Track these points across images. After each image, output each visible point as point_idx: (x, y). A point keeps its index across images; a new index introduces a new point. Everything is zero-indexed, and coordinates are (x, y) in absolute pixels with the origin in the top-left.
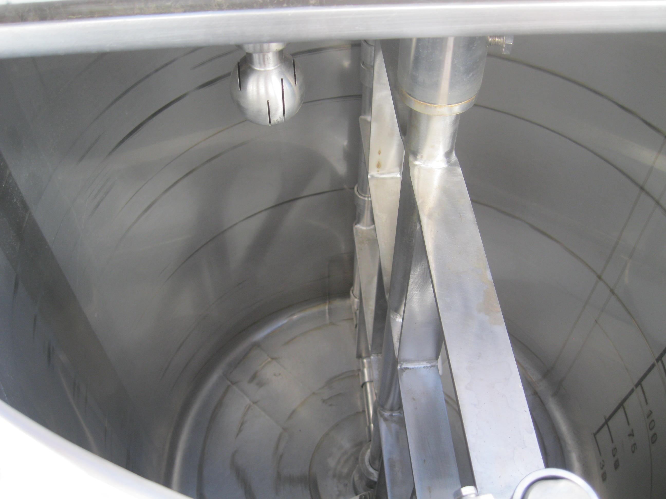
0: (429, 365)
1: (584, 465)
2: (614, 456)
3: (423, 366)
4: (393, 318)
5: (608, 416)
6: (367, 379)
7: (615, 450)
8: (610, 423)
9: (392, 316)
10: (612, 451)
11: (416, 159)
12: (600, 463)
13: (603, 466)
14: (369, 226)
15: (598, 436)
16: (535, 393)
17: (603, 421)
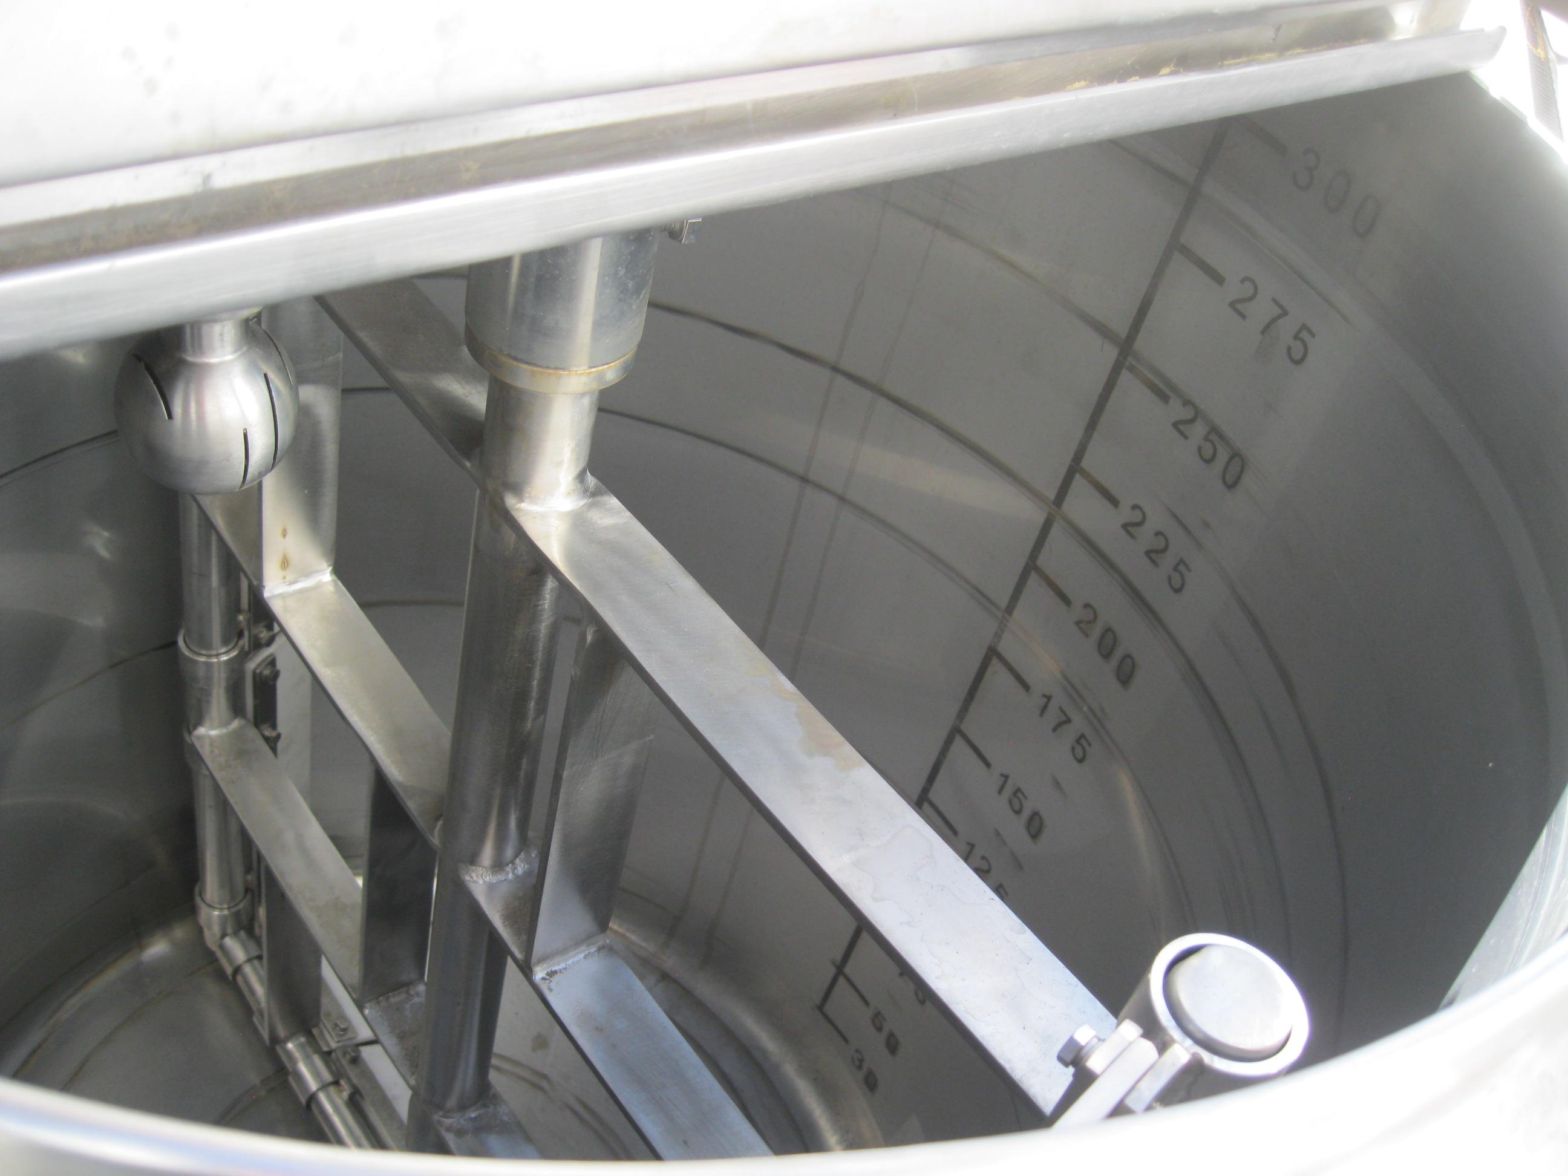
0: (593, 949)
1: (816, 1079)
2: (879, 1029)
3: (582, 955)
4: (472, 880)
5: (839, 958)
6: (313, 1085)
7: (877, 1020)
8: (848, 970)
9: (467, 878)
10: (873, 1020)
11: (522, 501)
12: (853, 1058)
13: (861, 1061)
14: (226, 724)
15: (829, 1008)
16: (665, 977)
17: (833, 971)
